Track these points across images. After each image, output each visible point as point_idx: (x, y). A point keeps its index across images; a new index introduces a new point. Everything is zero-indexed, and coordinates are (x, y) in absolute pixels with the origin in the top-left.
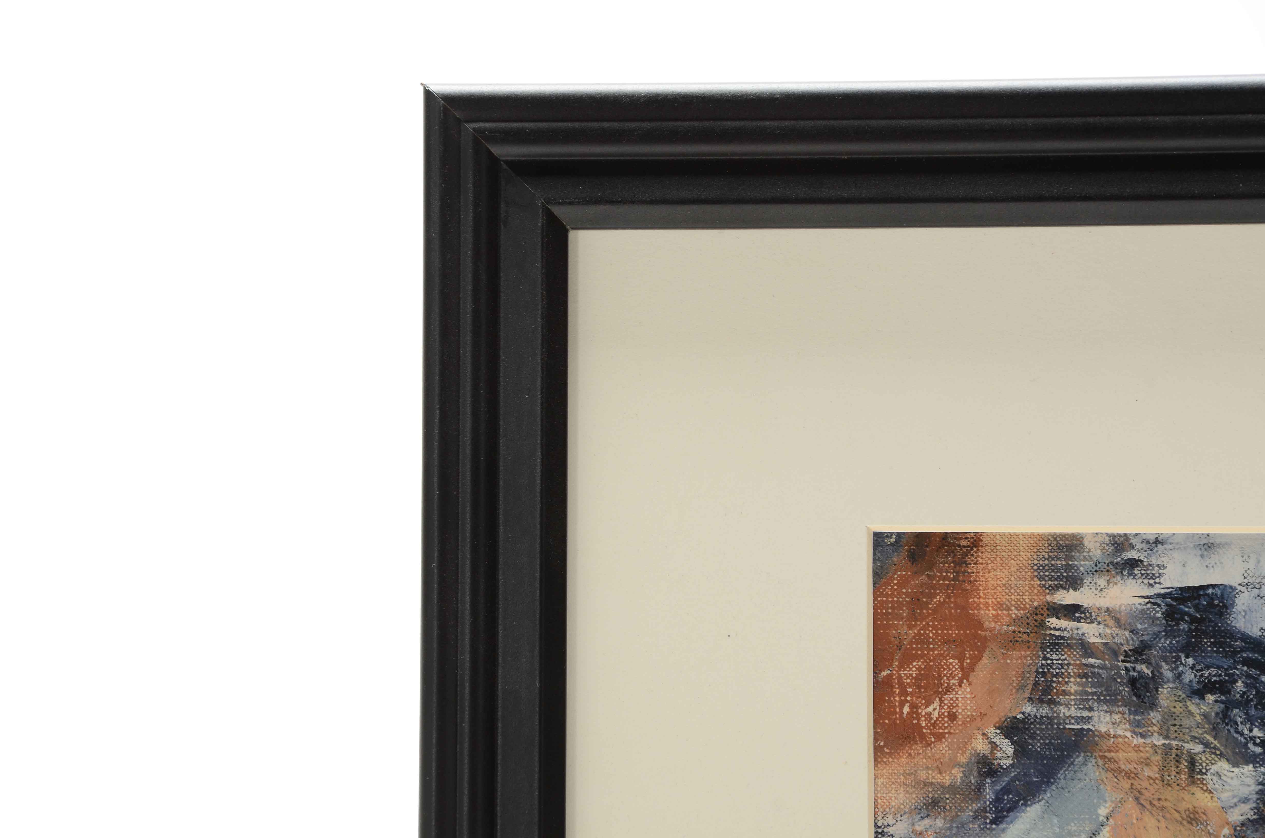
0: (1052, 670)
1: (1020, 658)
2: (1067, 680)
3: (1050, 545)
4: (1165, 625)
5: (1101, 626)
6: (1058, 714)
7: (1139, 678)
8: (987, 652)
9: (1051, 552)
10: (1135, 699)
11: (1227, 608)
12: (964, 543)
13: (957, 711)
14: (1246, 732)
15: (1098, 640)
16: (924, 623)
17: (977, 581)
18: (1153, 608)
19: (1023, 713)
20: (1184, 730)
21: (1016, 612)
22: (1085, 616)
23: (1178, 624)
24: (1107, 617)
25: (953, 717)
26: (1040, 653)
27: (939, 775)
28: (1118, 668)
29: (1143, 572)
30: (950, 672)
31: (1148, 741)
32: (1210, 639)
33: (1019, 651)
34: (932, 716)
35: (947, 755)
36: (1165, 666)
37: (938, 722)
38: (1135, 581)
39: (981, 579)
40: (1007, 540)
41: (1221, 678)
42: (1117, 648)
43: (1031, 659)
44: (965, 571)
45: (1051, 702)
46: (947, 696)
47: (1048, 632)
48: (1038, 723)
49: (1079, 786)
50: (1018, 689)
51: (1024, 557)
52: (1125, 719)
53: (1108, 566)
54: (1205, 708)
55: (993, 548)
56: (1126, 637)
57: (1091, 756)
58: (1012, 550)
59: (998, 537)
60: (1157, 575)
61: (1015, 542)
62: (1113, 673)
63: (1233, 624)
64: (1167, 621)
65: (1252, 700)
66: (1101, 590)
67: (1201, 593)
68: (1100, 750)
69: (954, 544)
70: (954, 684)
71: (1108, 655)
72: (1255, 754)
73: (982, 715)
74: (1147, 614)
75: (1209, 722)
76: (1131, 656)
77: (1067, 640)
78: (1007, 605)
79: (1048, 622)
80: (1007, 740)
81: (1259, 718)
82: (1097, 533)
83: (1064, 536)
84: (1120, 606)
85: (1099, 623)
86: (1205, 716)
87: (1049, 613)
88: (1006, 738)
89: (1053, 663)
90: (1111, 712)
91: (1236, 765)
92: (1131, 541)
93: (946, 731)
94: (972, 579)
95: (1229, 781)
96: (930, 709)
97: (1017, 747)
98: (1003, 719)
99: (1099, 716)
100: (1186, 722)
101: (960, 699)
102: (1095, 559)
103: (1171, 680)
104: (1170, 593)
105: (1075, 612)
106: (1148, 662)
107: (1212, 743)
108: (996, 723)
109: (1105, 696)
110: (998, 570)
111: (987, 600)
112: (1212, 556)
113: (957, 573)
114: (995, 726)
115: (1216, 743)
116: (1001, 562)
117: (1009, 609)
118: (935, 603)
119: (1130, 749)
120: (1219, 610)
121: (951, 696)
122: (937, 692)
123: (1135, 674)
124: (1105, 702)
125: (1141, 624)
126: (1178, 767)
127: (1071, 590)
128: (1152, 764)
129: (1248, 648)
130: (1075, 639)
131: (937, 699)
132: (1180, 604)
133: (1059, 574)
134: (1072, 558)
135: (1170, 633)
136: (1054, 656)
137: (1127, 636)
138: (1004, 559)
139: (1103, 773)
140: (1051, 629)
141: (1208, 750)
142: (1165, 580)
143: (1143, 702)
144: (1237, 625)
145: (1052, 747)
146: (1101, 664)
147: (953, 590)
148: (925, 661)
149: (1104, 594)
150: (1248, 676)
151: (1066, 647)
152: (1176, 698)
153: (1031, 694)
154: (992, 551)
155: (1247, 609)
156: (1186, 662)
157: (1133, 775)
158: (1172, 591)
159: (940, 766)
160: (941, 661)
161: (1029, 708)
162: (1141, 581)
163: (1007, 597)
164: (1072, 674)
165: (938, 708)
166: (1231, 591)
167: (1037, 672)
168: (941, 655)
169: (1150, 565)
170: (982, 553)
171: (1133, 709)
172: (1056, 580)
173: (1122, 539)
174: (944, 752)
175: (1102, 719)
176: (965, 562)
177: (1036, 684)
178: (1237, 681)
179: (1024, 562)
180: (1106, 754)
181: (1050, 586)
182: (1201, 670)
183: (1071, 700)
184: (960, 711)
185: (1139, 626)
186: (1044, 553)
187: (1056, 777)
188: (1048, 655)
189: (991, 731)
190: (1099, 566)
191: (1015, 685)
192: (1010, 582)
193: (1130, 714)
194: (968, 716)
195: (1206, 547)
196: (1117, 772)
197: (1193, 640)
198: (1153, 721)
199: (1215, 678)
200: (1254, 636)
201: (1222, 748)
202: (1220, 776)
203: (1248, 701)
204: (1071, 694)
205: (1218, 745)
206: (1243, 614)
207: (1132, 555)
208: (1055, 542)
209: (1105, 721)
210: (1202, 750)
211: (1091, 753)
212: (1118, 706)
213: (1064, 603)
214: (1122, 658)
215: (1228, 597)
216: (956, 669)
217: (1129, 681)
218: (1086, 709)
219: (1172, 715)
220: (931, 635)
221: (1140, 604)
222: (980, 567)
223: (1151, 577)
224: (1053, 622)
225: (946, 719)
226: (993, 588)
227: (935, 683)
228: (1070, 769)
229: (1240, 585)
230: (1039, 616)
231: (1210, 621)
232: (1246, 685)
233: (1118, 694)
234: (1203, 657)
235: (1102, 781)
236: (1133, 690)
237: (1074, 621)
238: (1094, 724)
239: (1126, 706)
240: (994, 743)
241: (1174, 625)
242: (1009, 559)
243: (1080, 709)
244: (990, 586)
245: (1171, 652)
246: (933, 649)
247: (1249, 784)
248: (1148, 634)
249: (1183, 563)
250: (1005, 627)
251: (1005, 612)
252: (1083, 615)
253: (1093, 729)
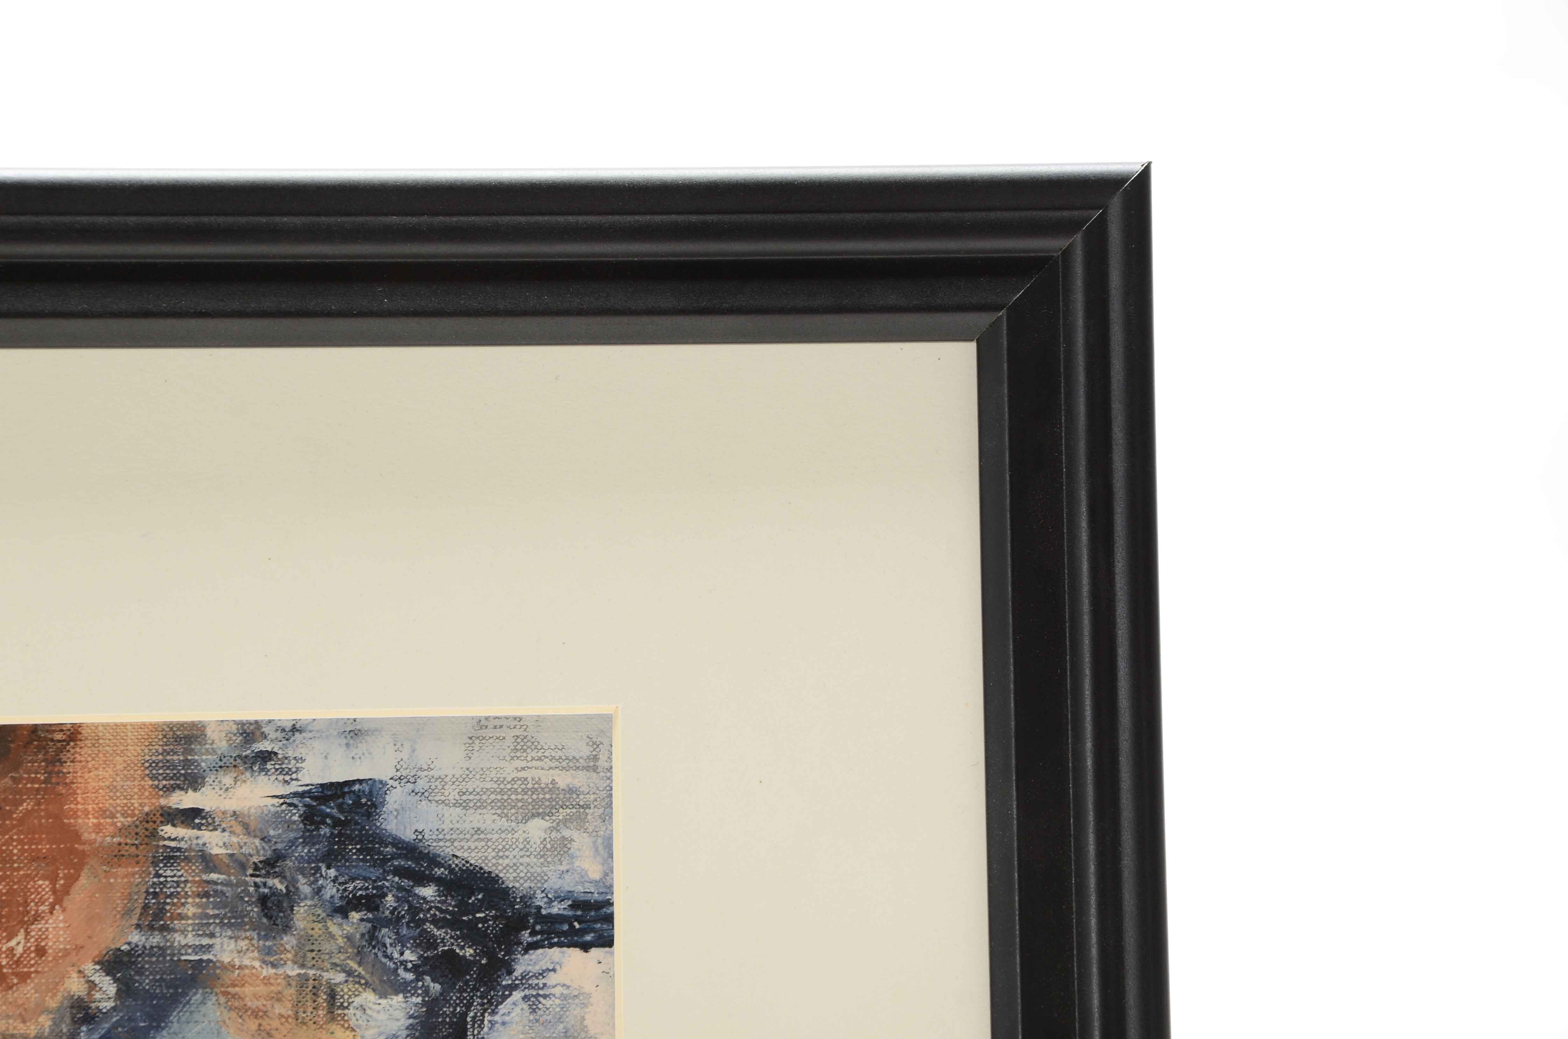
0: (165, 890)
1: (126, 876)
2: (183, 900)
3: (165, 736)
4: (303, 829)
5: (226, 834)
6: (173, 943)
7: (271, 896)
8: (86, 871)
9: (166, 745)
10: (265, 920)
11: (376, 808)
12: (58, 736)
13: (46, 945)
14: (396, 955)
15: (222, 851)
16: (7, 837)
17: (74, 783)
18: (289, 810)
19: (129, 944)
20: (323, 956)
21: (122, 819)
22: (207, 822)
23: (317, 829)
24: (233, 823)
25: (41, 952)
26: (151, 869)
27: (22, 1025)
28: (246, 884)
29: (277, 767)
30: (39, 897)
31: (280, 971)
32: (356, 844)
33: (126, 867)
34: (15, 952)
35: (33, 999)
36: (302, 880)
37: (22, 959)
38: (267, 777)
39: (80, 780)
40: (111, 731)
41: (368, 892)
42: (244, 860)
43: (140, 877)
44: (60, 772)
45: (165, 929)
46: (33, 927)
47: (161, 843)
48: (148, 955)
49: (196, 1029)
50: (124, 914)
51: (133, 752)
52: (253, 945)
53: (235, 760)
54: (348, 929)
55: (94, 742)
56: (257, 847)
57: (211, 993)
58: (118, 744)
59: (101, 728)
60: (294, 770)
61: (122, 734)
62: (239, 890)
63: (383, 826)
64: (305, 824)
65: (403, 917)
66: (227, 789)
67: (346, 790)
68: (222, 985)
69: (45, 739)
70: (43, 912)
71: (234, 868)
72: (405, 982)
73: (79, 948)
74: (282, 817)
75: (353, 946)
76: (262, 869)
77: (184, 852)
78: (111, 812)
79: (163, 830)
80: (108, 978)
81: (410, 938)
82: (222, 721)
83: (181, 725)
84: (250, 808)
85: (224, 830)
86: (349, 938)
87: (163, 820)
88: (107, 975)
89: (166, 881)
90: (236, 938)
91: (383, 995)
92: (263, 729)
93: (32, 969)
94: (67, 781)
95: (375, 1015)
96: (13, 943)
97: (120, 986)
98: (104, 952)
99: (222, 944)
100: (327, 947)
101: (50, 930)
102: (220, 752)
103: (309, 896)
104: (309, 792)
105: (195, 818)
106: (281, 876)
107: (356, 971)
108: (95, 957)
109: (230, 918)
110: (101, 769)
111: (86, 807)
112: (359, 745)
113: (50, 773)
114: (93, 961)
115: (360, 970)
116: (104, 759)
117: (113, 816)
118: (21, 812)
119: (258, 982)
120: (367, 810)
121: (40, 926)
122: (22, 923)
123: (266, 891)
124: (230, 926)
125: (274, 830)
126: (315, 1001)
127: (190, 792)
128: (284, 999)
129: (401, 854)
130: (194, 850)
131: (22, 931)
132: (320, 804)
133: (175, 772)
134: (191, 752)
135: (309, 839)
136: (169, 873)
137: (258, 844)
138: (108, 755)
139: (225, 1012)
140: (165, 839)
141: (351, 979)
142: (304, 775)
143: (274, 924)
144: (388, 828)
145: (163, 984)
146: (225, 880)
147: (44, 795)
148: (8, 884)
149: (230, 795)
150: (400, 888)
151: (183, 860)
152: (314, 918)
153: (139, 919)
154: (94, 745)
155: (398, 807)
156: (327, 874)
157: (261, 1014)
158: (311, 789)
159: (24, 1013)
160: (28, 883)
161: (137, 936)
162: (274, 777)
163: (111, 801)
164: (189, 893)
165: (23, 941)
166: (381, 786)
167: (147, 892)
168: (27, 876)
169: (286, 758)
170: (81, 748)
171: (263, 933)
172: (172, 778)
173: (252, 727)
174: (28, 996)
175: (225, 947)
176: (60, 760)
177: (146, 907)
178: (387, 895)
179: (133, 758)
180: (230, 989)
181: (164, 786)
182: (345, 883)
183: (189, 925)
184: (50, 944)
185: (272, 833)
186: (157, 747)
187: (167, 1021)
188: (161, 872)
189: (89, 967)
190: (225, 760)
191: (119, 909)
192: (115, 783)
193: (259, 940)
194: (60, 950)
195: (352, 734)
196: (243, 1011)
197: (336, 847)
198: (287, 946)
199: (360, 893)
200: (407, 840)
201: (367, 976)
202: (364, 1009)
203: (399, 919)
204: (188, 918)
205: (363, 973)
206: (395, 813)
207: (264, 746)
208: (171, 733)
209: (229, 949)
210: (344, 979)
211: (212, 989)
212: (246, 931)
213: (181, 807)
214: (250, 871)
215: (378, 794)
216: (47, 893)
217: (258, 899)
218: (207, 935)
219: (309, 938)
220: (15, 851)
221: (273, 805)
222: (78, 766)
223: (287, 773)
224: (168, 830)
225: (33, 955)
226: (94, 791)
227: (19, 911)
228: (185, 1009)
229: (392, 779)
230: (151, 824)
231: (357, 823)
232: (398, 899)
233: (245, 916)
234: (347, 867)
235: (224, 1022)
236: (263, 910)
237: (193, 828)
238: (215, 953)
239: (254, 930)
240: (93, 982)
241: (313, 830)
242: (114, 755)
243: (199, 935)
244: (90, 788)
245: (309, 863)
246: (18, 869)
247: (398, 1017)
248: (282, 842)
249: (325, 755)
250: (108, 839)
251: (108, 820)
252: (204, 821)
253: (214, 960)
